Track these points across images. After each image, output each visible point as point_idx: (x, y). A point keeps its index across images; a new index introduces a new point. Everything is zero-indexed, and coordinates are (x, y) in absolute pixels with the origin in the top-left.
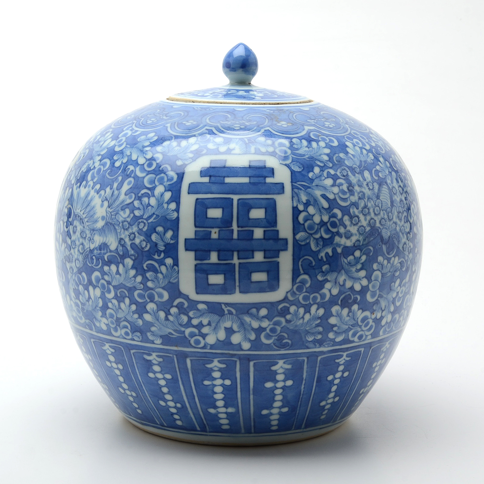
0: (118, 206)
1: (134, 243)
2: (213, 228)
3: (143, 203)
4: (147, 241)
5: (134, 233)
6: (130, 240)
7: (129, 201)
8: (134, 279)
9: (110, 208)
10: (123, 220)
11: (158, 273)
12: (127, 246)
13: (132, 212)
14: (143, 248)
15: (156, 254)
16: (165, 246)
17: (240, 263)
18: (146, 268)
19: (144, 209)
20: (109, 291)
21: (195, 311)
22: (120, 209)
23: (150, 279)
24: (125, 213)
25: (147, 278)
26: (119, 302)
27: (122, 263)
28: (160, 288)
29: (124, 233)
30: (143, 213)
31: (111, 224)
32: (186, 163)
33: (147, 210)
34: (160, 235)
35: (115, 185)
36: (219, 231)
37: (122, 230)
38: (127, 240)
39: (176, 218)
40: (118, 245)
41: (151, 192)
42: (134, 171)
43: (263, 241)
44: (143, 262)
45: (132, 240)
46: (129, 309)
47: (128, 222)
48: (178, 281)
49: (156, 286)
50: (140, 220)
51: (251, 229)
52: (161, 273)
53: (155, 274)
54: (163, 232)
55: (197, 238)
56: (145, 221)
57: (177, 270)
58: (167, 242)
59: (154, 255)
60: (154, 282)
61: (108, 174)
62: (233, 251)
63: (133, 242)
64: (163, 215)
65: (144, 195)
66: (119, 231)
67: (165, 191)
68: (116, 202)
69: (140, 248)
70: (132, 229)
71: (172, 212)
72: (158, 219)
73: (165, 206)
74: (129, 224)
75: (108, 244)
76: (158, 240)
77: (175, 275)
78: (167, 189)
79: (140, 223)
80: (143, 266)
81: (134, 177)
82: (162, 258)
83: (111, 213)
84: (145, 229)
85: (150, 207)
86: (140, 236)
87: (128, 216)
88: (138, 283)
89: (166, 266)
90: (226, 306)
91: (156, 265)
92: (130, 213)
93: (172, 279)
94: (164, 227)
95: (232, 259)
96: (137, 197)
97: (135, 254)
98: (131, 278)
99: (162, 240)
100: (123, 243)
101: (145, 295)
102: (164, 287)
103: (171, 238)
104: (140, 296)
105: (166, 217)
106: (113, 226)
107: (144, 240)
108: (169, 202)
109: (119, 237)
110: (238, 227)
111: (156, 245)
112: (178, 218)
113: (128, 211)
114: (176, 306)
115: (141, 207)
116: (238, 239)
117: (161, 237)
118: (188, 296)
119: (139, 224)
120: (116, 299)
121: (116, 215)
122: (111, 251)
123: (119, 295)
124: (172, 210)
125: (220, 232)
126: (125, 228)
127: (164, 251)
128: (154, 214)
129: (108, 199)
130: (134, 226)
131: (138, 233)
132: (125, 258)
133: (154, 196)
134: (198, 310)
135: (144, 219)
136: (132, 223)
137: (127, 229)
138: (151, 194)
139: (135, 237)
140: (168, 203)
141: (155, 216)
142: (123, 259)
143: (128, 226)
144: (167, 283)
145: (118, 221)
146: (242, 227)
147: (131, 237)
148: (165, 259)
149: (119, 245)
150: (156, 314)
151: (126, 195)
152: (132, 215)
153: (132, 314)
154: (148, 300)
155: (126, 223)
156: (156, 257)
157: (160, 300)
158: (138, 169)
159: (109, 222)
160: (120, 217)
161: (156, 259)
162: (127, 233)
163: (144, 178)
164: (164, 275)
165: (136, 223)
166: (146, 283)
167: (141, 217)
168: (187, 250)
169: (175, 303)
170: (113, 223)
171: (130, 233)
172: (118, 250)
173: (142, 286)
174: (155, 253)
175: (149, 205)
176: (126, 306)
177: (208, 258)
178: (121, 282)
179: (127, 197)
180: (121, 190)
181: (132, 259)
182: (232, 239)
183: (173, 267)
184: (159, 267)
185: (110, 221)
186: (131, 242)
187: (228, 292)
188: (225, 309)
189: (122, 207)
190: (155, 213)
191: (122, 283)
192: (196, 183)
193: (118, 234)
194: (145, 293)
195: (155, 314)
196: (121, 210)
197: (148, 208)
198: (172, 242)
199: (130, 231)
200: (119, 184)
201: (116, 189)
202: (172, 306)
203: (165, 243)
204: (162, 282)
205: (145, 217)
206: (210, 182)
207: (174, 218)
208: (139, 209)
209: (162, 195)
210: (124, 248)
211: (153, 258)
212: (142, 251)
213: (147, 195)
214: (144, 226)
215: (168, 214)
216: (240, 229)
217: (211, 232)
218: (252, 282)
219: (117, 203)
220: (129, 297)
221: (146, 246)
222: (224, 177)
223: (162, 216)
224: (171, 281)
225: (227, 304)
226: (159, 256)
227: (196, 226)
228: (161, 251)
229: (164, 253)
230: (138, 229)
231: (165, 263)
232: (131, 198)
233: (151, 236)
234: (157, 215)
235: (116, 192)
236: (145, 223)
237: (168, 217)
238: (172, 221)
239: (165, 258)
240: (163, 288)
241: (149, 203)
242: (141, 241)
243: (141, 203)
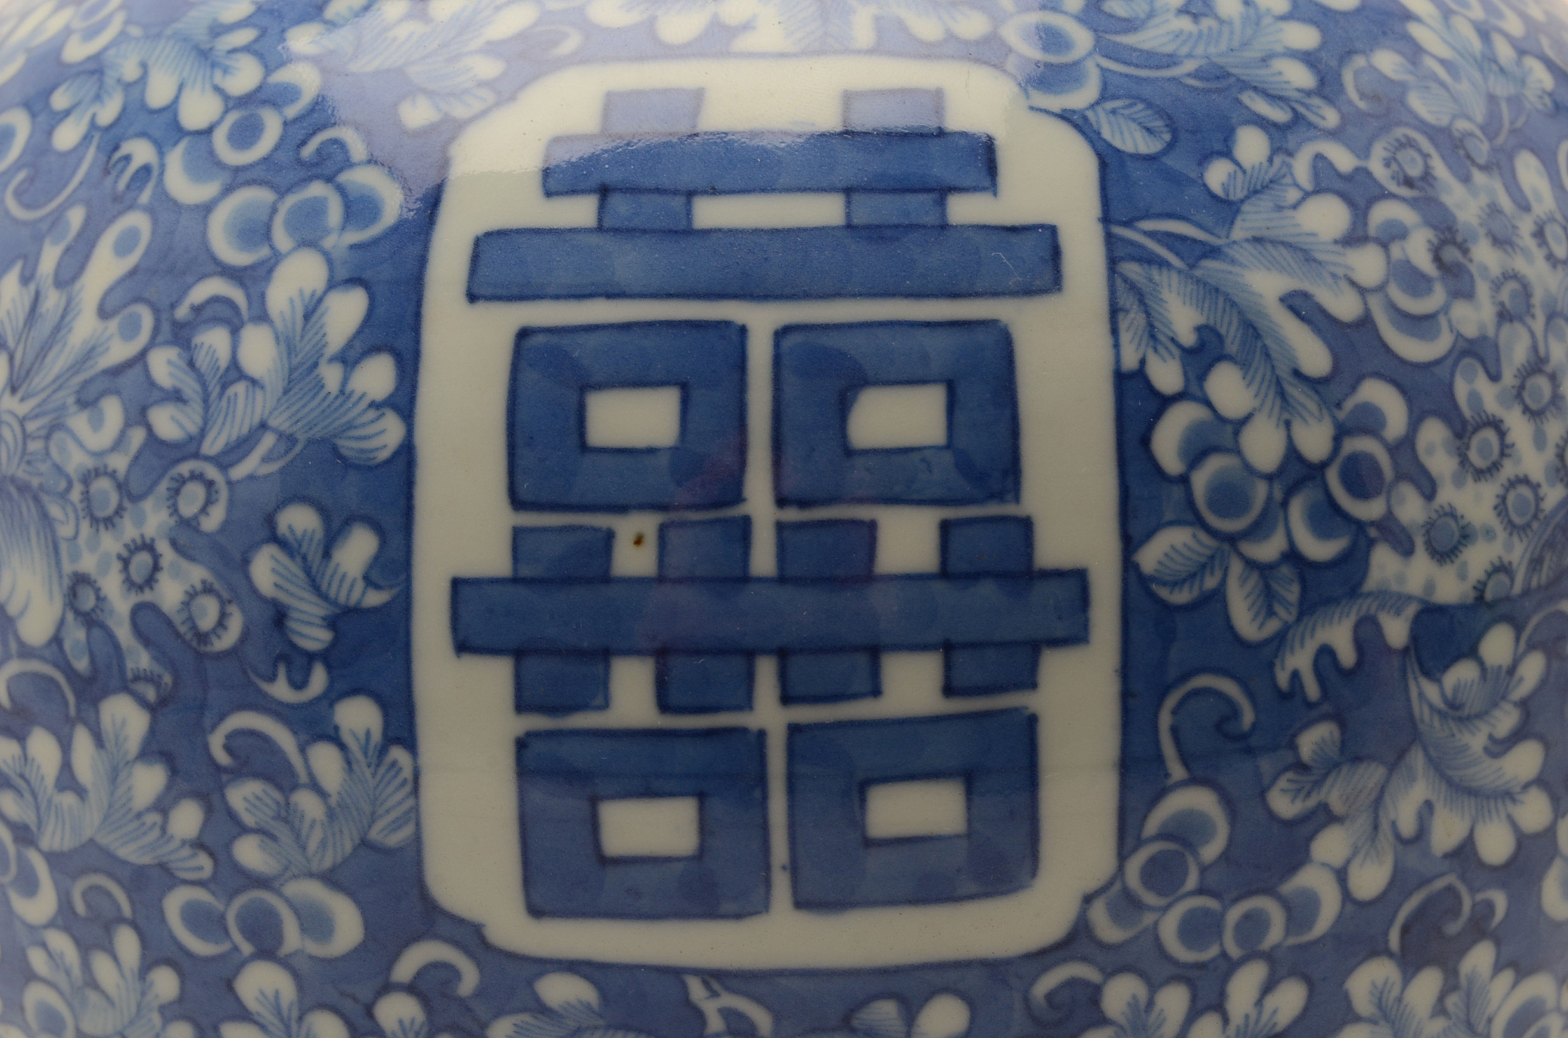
0: (59, 383)
1: (152, 608)
2: (621, 509)
3: (202, 361)
4: (226, 595)
5: (148, 547)
6: (131, 584)
7: (119, 352)
8: (154, 818)
9: (20, 394)
10: (90, 463)
11: (295, 787)
12: (111, 623)
13: (138, 416)
14: (203, 638)
15: (282, 671)
16: (332, 623)
17: (794, 730)
18: (222, 758)
19: (206, 401)
20: (29, 886)
21: (526, 1018)
22: (71, 400)
23: (249, 820)
24: (97, 423)
25: (232, 815)
26: (85, 948)
27: (86, 724)
28: (311, 875)
29: (94, 545)
30: (199, 421)
31: (23, 488)
32: (460, 111)
33: (224, 403)
34: (304, 558)
35: (50, 258)
36: (662, 530)
37: (85, 525)
38: (112, 585)
39: (396, 454)
40: (64, 614)
41: (248, 297)
42: (155, 173)
43: (939, 586)
44: (207, 722)
45: (140, 588)
46: (143, 994)
47: (113, 475)
48: (417, 840)
49: (286, 868)
50: (185, 468)
51: (864, 513)
52: (316, 787)
53: (277, 795)
54: (319, 535)
55: (525, 572)
56: (212, 472)
57: (407, 773)
58: (342, 599)
59: (272, 678)
60: (273, 838)
61: (18, 194)
62: (750, 655)
63: (147, 596)
64: (317, 432)
65: (208, 313)
66: (65, 531)
67: (332, 285)
68: (51, 356)
69: (188, 637)
70: (140, 520)
71: (372, 414)
72: (291, 456)
73: (331, 375)
74: (122, 487)
75: (13, 609)
76: (292, 589)
77: (396, 799)
78: (342, 273)
79: (182, 481)
80: (206, 748)
81: (150, 210)
82: (317, 700)
83: (22, 421)
84: (213, 521)
85: (240, 388)
86: (185, 564)
87: (118, 444)
88: (184, 843)
89: (342, 747)
90: (716, 986)
91: (284, 738)
92: (128, 425)
93: (380, 824)
94: (324, 512)
95: (747, 703)
96: (166, 328)
97: (157, 669)
98: (139, 815)
99: (316, 587)
100: (88, 601)
101: (222, 917)
102: (333, 869)
103: (366, 578)
104: (196, 917)
105: (335, 450)
106: (36, 500)
107: (208, 589)
108: (352, 354)
109: (68, 568)
110: (782, 501)
111: (279, 616)
112: (407, 453)
113: (113, 411)
114: (411, 989)
115: (190, 387)
116: (782, 579)
117: (307, 571)
118: (476, 930)
119: (177, 492)
120: (67, 929)
121: (47, 437)
122: (26, 652)
123: (80, 907)
124: (374, 405)
125: (673, 535)
126: (100, 514)
127: (325, 656)
128: (263, 426)
129: (11, 343)
130: (148, 505)
131: (174, 544)
132: (106, 693)
133: (262, 317)
134: (542, 1009)
135: (207, 459)
136: (135, 487)
137: (109, 522)
138: (250, 303)
139: (156, 567)
140: (349, 359)
141: (268, 441)
142: (95, 703)
143: (114, 499)
144: (348, 847)
145: (58, 469)
146: (803, 503)
147: (133, 568)
148: (331, 705)
149: (70, 616)
150: (294, 1026)
151: (104, 312)
152: (137, 436)
153: (156, 1019)
154: (247, 948)
155: (103, 485)
156: (281, 690)
157: (314, 948)
158: (175, 159)
159: (13, 480)
160: (71, 446)
161: (280, 703)
162: (112, 543)
163: (206, 209)
164: (333, 800)
165: (163, 486)
166: (228, 846)
167: (189, 448)
168: (463, 646)
169: (407, 967)
170: (35, 482)
171: (126, 546)
172: (67, 645)
173: (204, 861)
174: (275, 667)
175: (235, 372)
176: (122, 975)
177: (599, 701)
178: (87, 834)
179: (113, 325)
180: (77, 285)
181: (143, 702)
182: (745, 579)
183: (383, 751)
184: (302, 750)
185: (20, 474)
186: (135, 599)
187: (728, 907)
188: (711, 1008)
189: (86, 384)
190: (273, 422)
191: (91, 841)
192: (519, 232)
193: (64, 547)
194: (228, 905)
195: (287, 1027)
196: (73, 408)
197: (231, 391)
198: (375, 598)
199: (129, 531)
200: (68, 250)
201: (50, 280)
202: (387, 988)
203: (334, 603)
204: (323, 844)
205: (213, 445)
206: (600, 229)
207: (384, 455)
208: (176, 397)
209: (312, 310)
210: (96, 632)
211: (265, 695)
212: (200, 656)
213: (227, 312)
214: (209, 502)
215: (350, 426)
216: (792, 515)
217: (609, 536)
218: (869, 843)
219: (58, 362)
220: (134, 925)
221: (221, 623)
222: (690, 194)
223: (310, 442)
224: (374, 835)
225: (716, 978)
226: (299, 685)
227: (517, 502)
228: (311, 657)
229: (329, 668)
230: (172, 521)
231: (336, 728)
232: (130, 330)
233: (246, 562)
234: (281, 435)
235: (52, 301)
236: (210, 484)
237: (348, 446)
238: (368, 469)
239: (333, 696)
240: (331, 879)
241: (234, 363)
242: (192, 595)
243: (191, 364)
